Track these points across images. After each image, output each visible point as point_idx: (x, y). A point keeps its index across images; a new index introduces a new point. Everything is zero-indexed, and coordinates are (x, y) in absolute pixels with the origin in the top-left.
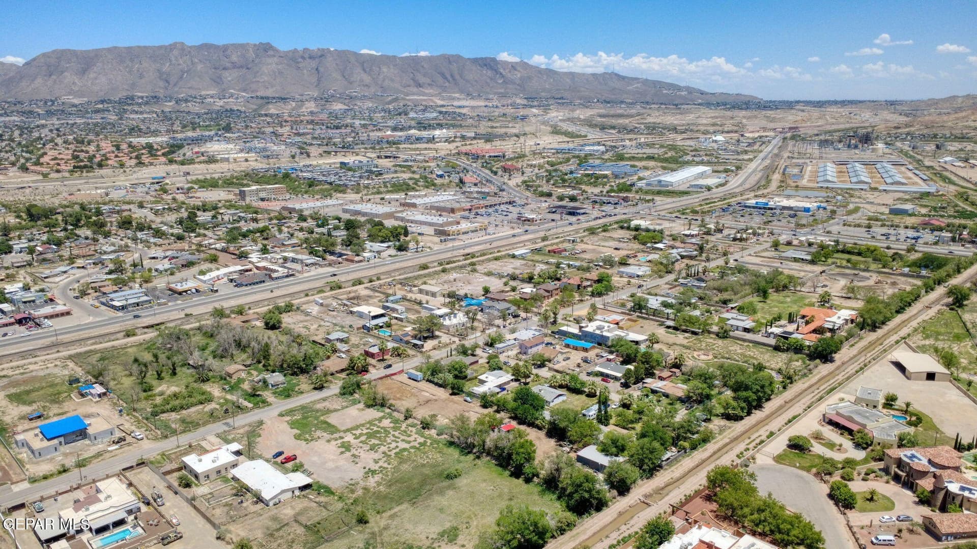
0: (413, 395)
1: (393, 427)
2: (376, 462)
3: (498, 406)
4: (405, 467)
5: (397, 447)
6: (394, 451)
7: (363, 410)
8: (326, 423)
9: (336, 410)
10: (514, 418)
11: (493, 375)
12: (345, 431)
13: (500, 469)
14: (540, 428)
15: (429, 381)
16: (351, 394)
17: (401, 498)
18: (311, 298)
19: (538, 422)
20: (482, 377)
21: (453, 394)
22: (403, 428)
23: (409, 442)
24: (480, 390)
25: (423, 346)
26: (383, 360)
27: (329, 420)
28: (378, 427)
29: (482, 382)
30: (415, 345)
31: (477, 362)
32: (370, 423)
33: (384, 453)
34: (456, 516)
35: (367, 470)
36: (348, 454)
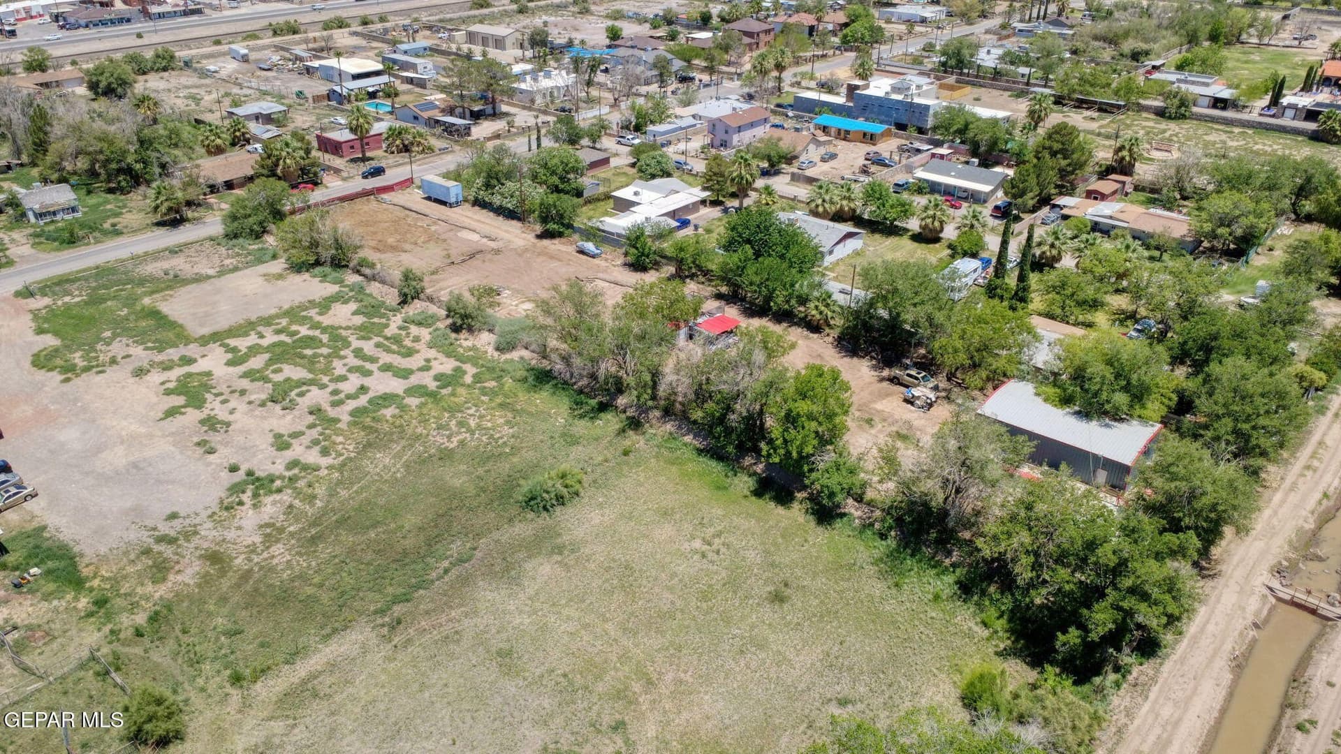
0: (432, 238)
1: (361, 328)
2: (281, 443)
3: (680, 262)
4: (383, 462)
5: (363, 389)
6: (352, 405)
7: (280, 277)
8: (155, 314)
9: (199, 279)
10: (733, 298)
11: (653, 189)
12: (204, 341)
13: (716, 467)
14: (814, 327)
15: (479, 203)
16: (258, 235)
17: (343, 600)
18: (224, 48)
19: (812, 311)
20: (626, 193)
21: (546, 235)
22: (392, 330)
23: (405, 374)
24: (619, 223)
25: (468, 128)
26: (364, 159)
27: (165, 308)
28: (315, 326)
29: (624, 206)
30: (449, 130)
31: (605, 161)
32: (294, 314)
33: (316, 411)
34: (568, 690)
35: (240, 475)
36: (192, 416)
